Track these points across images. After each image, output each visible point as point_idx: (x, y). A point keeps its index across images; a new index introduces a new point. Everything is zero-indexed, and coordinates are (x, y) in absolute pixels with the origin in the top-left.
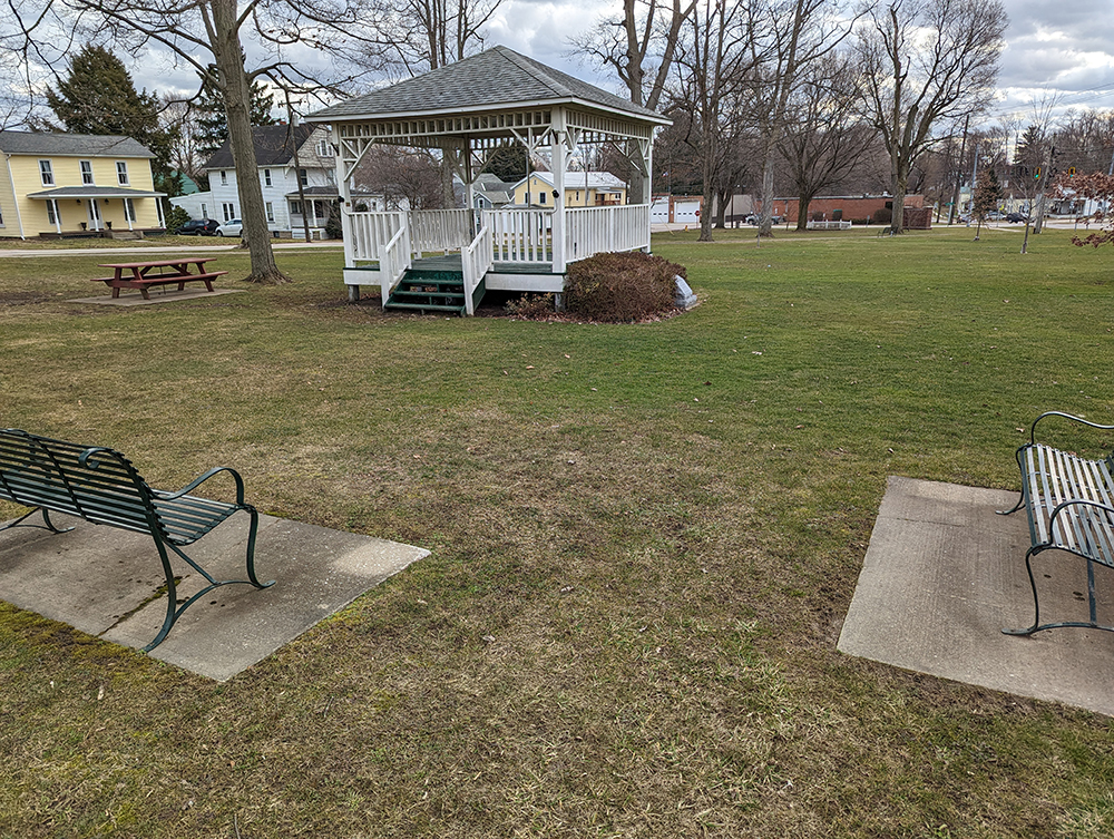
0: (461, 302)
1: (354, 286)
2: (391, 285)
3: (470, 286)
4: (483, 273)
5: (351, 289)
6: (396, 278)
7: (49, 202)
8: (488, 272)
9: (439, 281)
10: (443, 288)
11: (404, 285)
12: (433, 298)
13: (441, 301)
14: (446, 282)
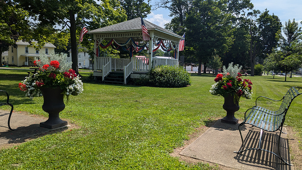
0: (123, 81)
1: (96, 76)
2: (105, 76)
3: (126, 77)
4: (130, 74)
5: (95, 77)
6: (107, 74)
7: (26, 57)
8: (131, 73)
9: (118, 75)
10: (119, 77)
11: (109, 76)
12: (116, 79)
13: (118, 80)
14: (120, 75)
